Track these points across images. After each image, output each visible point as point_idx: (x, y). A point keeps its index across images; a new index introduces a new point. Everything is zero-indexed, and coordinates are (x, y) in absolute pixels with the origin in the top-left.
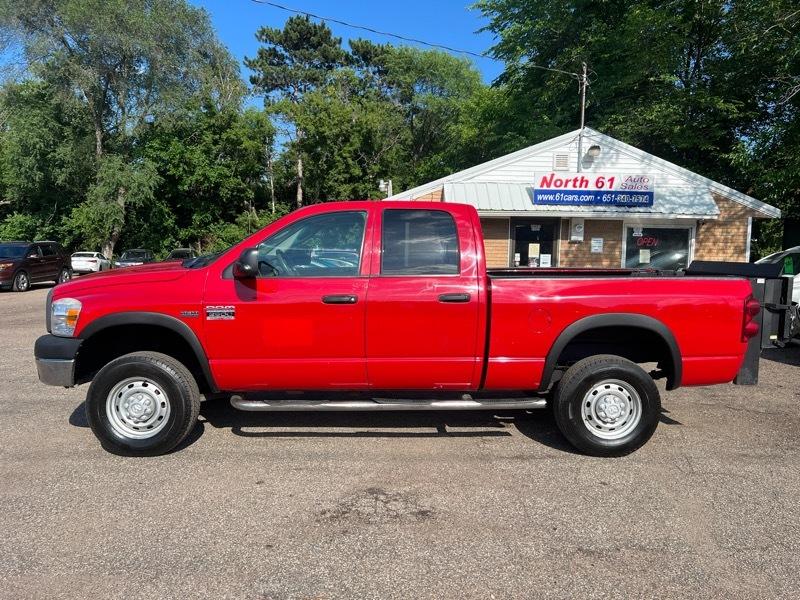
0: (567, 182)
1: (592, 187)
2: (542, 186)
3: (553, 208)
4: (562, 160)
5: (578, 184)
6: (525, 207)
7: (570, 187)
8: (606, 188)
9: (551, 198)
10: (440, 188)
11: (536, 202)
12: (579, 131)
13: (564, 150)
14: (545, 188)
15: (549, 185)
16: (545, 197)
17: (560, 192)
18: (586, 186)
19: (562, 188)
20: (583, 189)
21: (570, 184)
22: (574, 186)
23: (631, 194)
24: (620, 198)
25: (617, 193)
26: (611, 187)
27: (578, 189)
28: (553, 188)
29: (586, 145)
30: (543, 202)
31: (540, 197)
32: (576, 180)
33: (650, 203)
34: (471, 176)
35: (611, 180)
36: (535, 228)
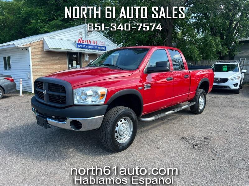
0: (85, 41)
1: (92, 44)
3: (82, 50)
4: (80, 34)
5: (88, 42)
6: (73, 48)
7: (86, 43)
8: (95, 44)
9: (81, 46)
10: (42, 39)
12: (85, 25)
13: (80, 31)
14: (79, 43)
15: (80, 42)
16: (80, 46)
17: (84, 44)
18: (90, 43)
19: (84, 43)
20: (90, 44)
21: (86, 42)
22: (87, 43)
23: (101, 47)
24: (99, 48)
25: (98, 46)
26: (96, 44)
27: (88, 44)
28: (82, 43)
29: (87, 30)
30: (80, 48)
31: (78, 46)
33: (105, 50)
34: (53, 36)
35: (96, 42)
36: (75, 56)
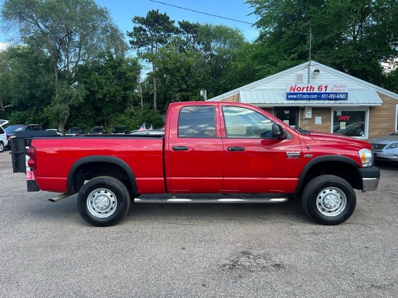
0: (303, 88)
1: (316, 91)
2: (290, 91)
3: (296, 102)
4: (300, 77)
5: (309, 89)
6: (282, 101)
7: (305, 91)
8: (323, 91)
9: (295, 97)
10: (238, 93)
11: (288, 99)
12: (309, 62)
13: (300, 72)
14: (292, 92)
15: (294, 91)
16: (292, 97)
17: (300, 93)
18: (313, 91)
19: (301, 92)
20: (311, 92)
21: (305, 89)
22: (307, 90)
23: (336, 94)
24: (331, 96)
25: (329, 94)
26: (326, 91)
27: (309, 92)
28: (296, 91)
29: (312, 69)
30: (291, 99)
31: (289, 97)
32: (308, 87)
33: (346, 99)
34: (253, 87)
35: (326, 87)
36: (287, 112)
